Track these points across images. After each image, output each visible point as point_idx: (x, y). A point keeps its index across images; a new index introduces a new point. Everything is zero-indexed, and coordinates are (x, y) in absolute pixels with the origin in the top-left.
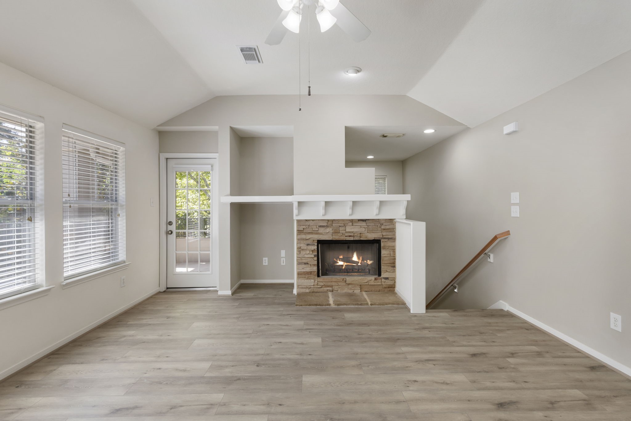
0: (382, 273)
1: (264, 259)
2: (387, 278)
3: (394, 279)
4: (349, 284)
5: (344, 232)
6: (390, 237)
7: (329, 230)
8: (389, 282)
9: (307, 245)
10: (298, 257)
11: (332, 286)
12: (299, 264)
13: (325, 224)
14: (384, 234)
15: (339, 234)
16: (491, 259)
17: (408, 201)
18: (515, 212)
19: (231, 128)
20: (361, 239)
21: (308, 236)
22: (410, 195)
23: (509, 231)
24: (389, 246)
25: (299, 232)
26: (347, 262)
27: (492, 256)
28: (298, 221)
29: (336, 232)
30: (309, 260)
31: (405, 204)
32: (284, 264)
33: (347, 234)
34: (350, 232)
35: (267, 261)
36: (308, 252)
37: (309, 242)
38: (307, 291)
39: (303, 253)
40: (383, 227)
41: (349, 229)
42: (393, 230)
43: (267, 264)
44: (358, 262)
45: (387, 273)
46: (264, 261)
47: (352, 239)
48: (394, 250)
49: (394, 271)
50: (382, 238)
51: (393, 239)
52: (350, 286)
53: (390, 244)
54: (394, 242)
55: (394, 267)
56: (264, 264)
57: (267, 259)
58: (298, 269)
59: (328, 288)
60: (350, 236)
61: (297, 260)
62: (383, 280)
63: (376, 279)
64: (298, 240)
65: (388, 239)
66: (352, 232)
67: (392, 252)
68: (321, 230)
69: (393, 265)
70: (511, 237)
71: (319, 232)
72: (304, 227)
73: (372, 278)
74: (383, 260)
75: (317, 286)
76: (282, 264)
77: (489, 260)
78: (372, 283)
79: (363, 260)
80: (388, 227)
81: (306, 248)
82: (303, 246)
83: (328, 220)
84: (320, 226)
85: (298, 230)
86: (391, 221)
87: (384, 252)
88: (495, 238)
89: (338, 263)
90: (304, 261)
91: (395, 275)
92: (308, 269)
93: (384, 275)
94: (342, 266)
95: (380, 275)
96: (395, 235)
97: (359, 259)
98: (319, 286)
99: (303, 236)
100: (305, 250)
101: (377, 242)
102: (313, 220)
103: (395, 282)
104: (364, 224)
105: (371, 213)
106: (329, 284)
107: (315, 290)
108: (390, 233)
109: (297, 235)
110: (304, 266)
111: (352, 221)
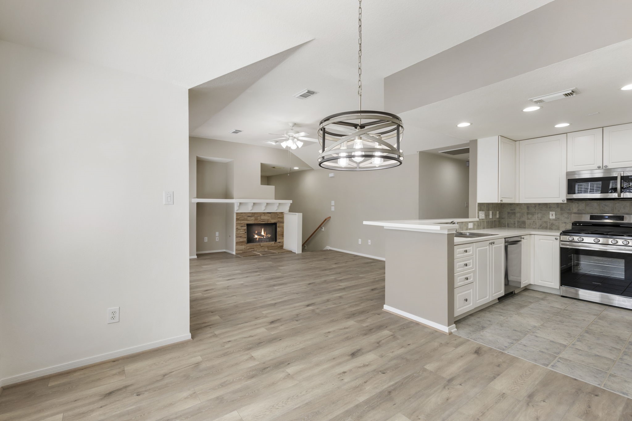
0: (277, 240)
1: (205, 238)
2: (280, 242)
3: (283, 242)
4: (262, 247)
5: (260, 219)
6: (281, 221)
7: (253, 218)
8: (281, 244)
9: (242, 226)
10: (236, 234)
11: (253, 248)
12: (237, 237)
13: (251, 215)
14: (279, 220)
15: (258, 220)
16: (323, 230)
17: (291, 203)
18: (333, 209)
19: (197, 157)
20: (269, 223)
21: (242, 222)
22: (292, 201)
23: (330, 217)
24: (281, 226)
25: (237, 219)
26: (259, 236)
27: (323, 228)
28: (237, 213)
29: (256, 219)
30: (242, 235)
31: (290, 205)
32: (218, 240)
33: (261, 220)
34: (263, 219)
35: (207, 239)
36: (242, 231)
37: (242, 225)
38: (241, 252)
39: (239, 231)
40: (278, 216)
41: (262, 217)
42: (283, 218)
43: (207, 241)
44: (264, 236)
45: (280, 240)
46: (205, 239)
47: (264, 223)
48: (283, 228)
49: (283, 239)
50: (278, 222)
51: (283, 222)
52: (263, 248)
53: (281, 225)
54: (283, 224)
55: (283, 236)
56: (205, 241)
57: (207, 238)
58: (236, 240)
59: (252, 250)
60: (263, 221)
61: (236, 235)
62: (278, 243)
63: (275, 243)
64: (237, 224)
65: (281, 222)
66: (264, 219)
67: (282, 229)
68: (249, 218)
69: (282, 235)
70: (331, 219)
71: (248, 219)
72: (240, 217)
73: (273, 242)
74: (278, 233)
75: (246, 249)
76: (216, 240)
77: (322, 230)
78: (273, 245)
79: (266, 235)
80: (281, 216)
81: (240, 228)
82: (239, 227)
83: (252, 213)
84: (248, 216)
85: (236, 219)
86: (282, 213)
87: (278, 229)
88: (326, 220)
89: (255, 236)
90: (240, 236)
91: (283, 240)
92: (241, 240)
93: (278, 241)
94: (257, 238)
95: (276, 241)
96: (283, 220)
97: (264, 233)
98: (247, 249)
99: (239, 222)
100: (240, 229)
101: (275, 224)
102: (245, 213)
103: (283, 244)
104: (270, 215)
105: (273, 209)
106: (252, 247)
107: (245, 251)
108: (282, 220)
109: (236, 221)
110: (239, 238)
111: (264, 213)
